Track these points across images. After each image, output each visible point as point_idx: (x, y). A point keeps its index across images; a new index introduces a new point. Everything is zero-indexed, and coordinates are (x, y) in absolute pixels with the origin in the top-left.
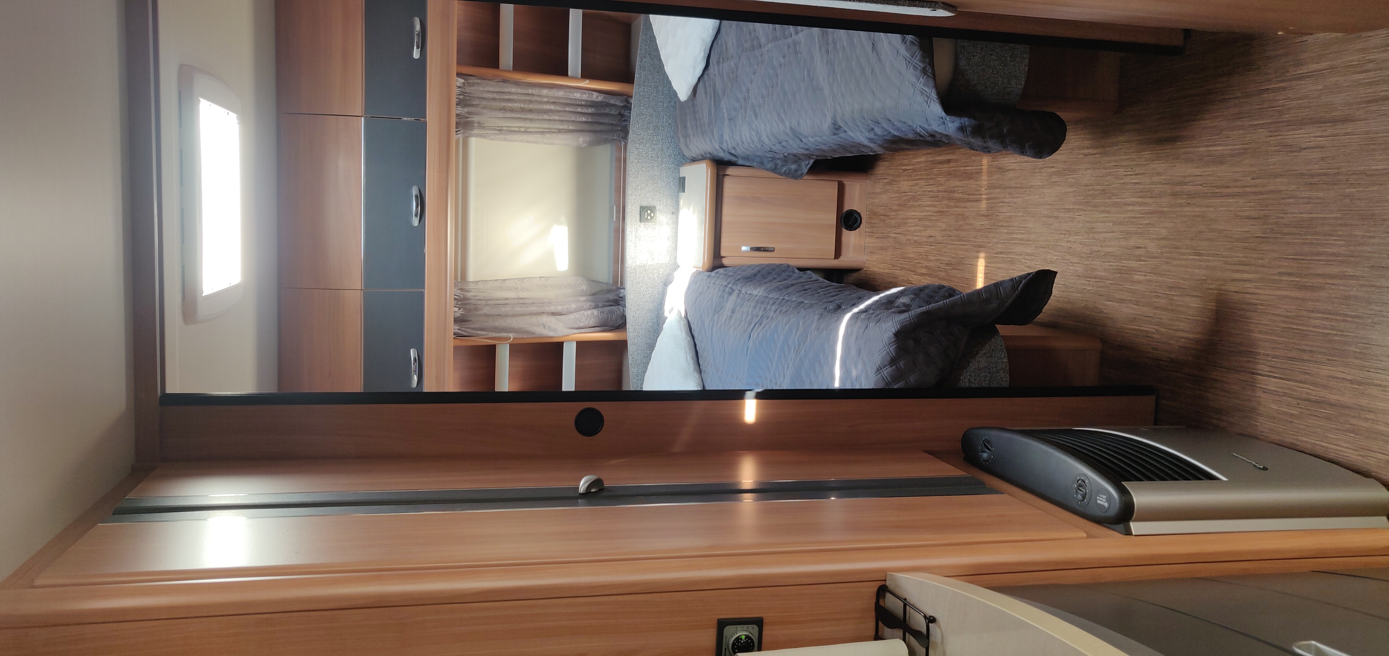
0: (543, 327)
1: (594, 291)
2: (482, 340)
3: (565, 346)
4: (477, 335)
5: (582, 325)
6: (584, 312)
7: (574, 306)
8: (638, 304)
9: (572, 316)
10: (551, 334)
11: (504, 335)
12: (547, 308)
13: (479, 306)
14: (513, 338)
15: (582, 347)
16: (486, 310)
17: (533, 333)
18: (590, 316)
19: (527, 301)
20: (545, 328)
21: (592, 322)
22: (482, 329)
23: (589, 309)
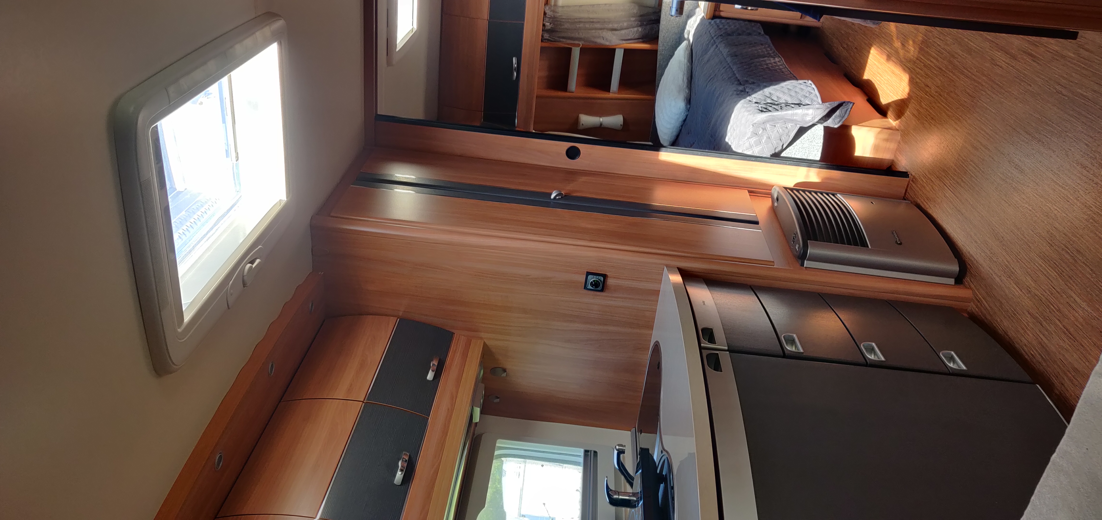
0: (602, 39)
1: (642, 13)
2: (563, 44)
3: (617, 51)
4: (560, 41)
5: (629, 38)
6: (632, 29)
7: (625, 24)
8: (667, 28)
9: (623, 32)
10: (607, 43)
11: (577, 42)
12: (607, 26)
13: (562, 23)
14: (582, 45)
15: (627, 52)
16: (567, 26)
17: (596, 42)
18: (636, 31)
19: (594, 20)
20: (604, 40)
21: (637, 36)
22: (563, 38)
23: (637, 26)
